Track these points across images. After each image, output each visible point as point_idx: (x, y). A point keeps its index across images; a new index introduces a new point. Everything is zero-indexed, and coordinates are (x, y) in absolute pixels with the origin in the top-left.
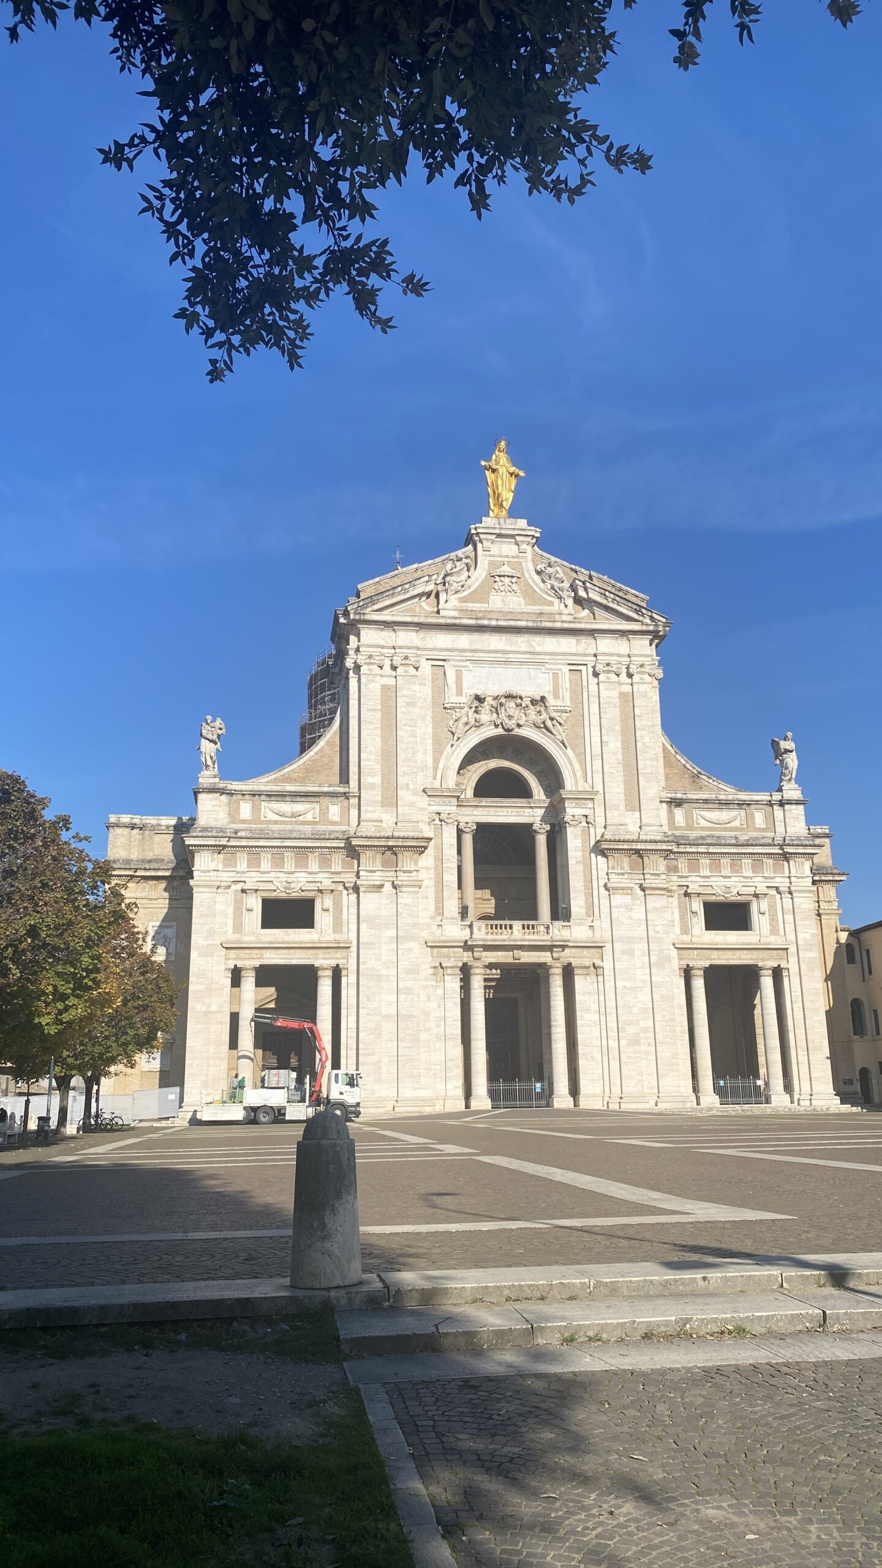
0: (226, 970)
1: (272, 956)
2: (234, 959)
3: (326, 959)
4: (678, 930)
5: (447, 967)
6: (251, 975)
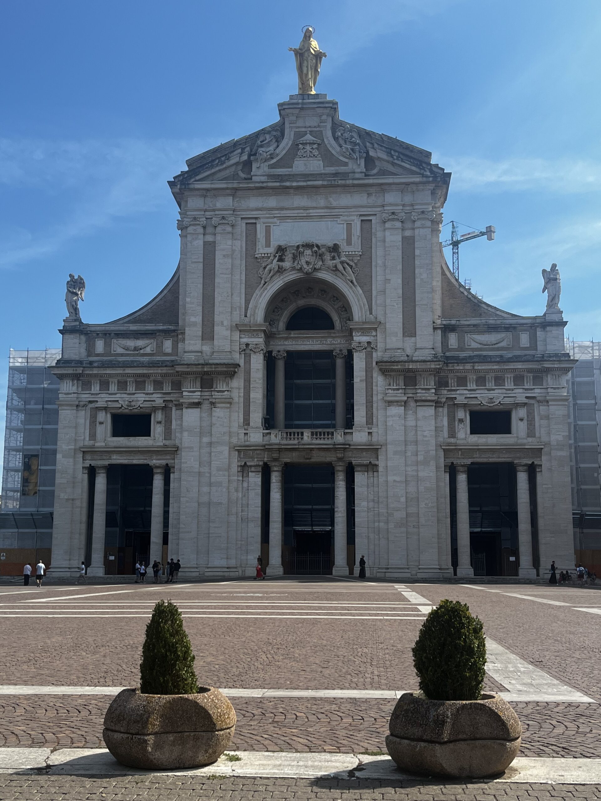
0: (83, 468)
1: (118, 458)
2: (89, 460)
3: (159, 460)
4: (446, 434)
5: (251, 466)
6: (102, 471)
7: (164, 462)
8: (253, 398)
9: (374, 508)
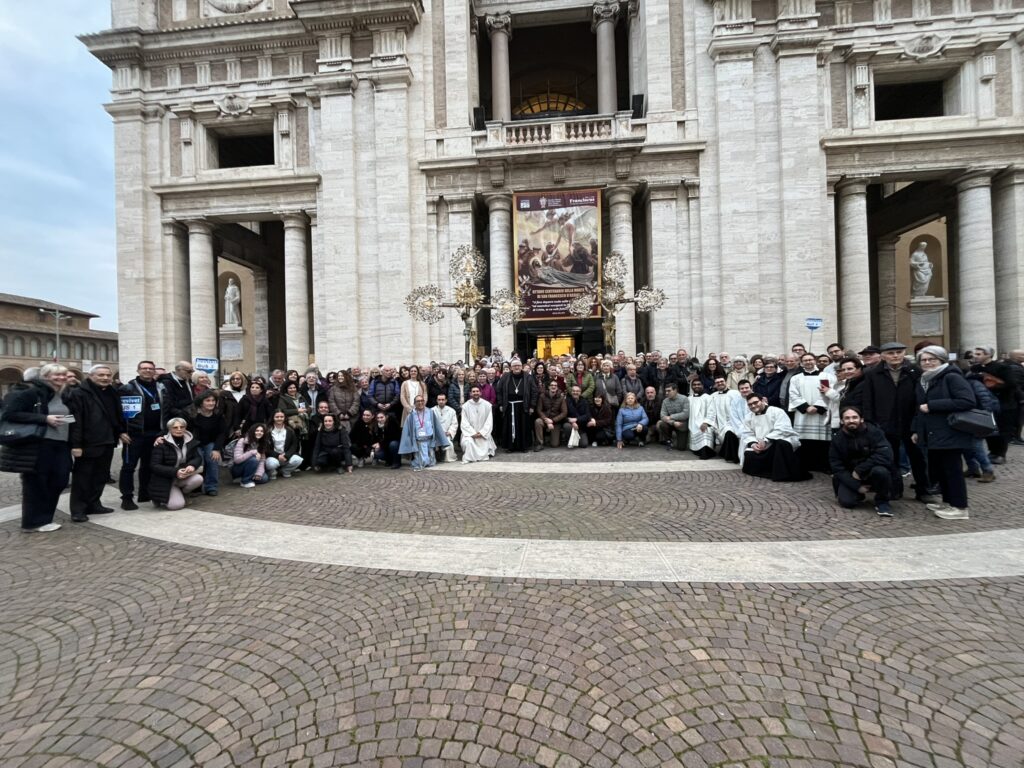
0: (165, 225)
1: (221, 204)
2: (174, 211)
3: (289, 204)
4: (828, 122)
5: (452, 202)
6: (197, 230)
7: (298, 207)
8: (451, 74)
9: (690, 270)
